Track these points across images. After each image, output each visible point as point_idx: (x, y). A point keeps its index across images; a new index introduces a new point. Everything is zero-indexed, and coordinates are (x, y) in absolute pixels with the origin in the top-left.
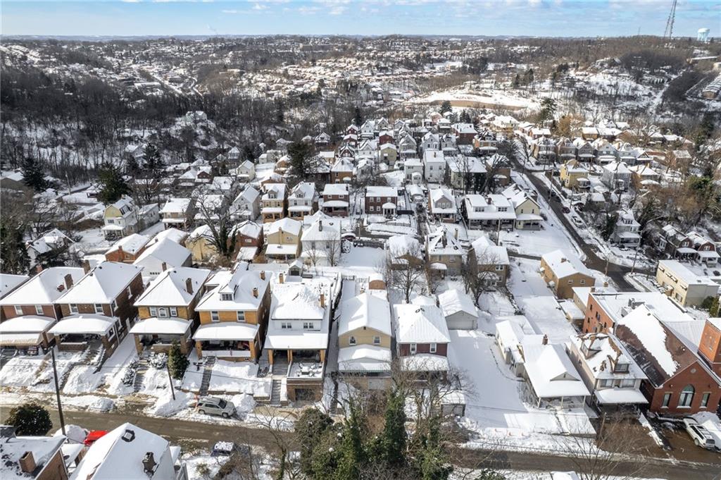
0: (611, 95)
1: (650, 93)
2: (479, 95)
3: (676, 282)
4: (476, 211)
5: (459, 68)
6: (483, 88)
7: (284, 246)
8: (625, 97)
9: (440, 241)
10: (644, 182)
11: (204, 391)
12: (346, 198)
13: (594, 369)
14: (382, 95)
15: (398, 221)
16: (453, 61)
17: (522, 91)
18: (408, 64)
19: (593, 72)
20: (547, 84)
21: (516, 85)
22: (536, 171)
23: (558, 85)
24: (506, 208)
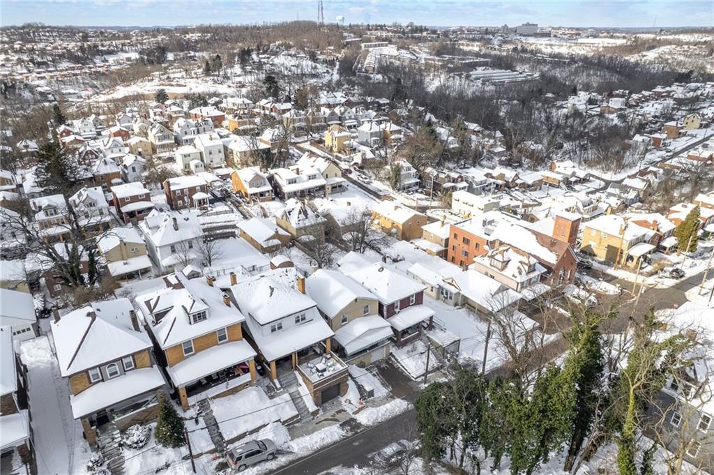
0: (297, 75)
1: (327, 71)
2: (172, 85)
3: (472, 206)
4: (290, 183)
5: (137, 60)
6: (174, 78)
7: (130, 261)
8: (309, 75)
9: (300, 213)
10: (393, 137)
11: (220, 444)
12: (147, 198)
13: (513, 276)
14: (53, 95)
15: (215, 210)
16: (126, 52)
17: (215, 78)
18: (71, 57)
19: (274, 55)
20: (237, 69)
21: (208, 71)
22: (299, 143)
23: (248, 68)
24: (315, 175)
